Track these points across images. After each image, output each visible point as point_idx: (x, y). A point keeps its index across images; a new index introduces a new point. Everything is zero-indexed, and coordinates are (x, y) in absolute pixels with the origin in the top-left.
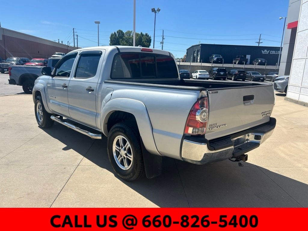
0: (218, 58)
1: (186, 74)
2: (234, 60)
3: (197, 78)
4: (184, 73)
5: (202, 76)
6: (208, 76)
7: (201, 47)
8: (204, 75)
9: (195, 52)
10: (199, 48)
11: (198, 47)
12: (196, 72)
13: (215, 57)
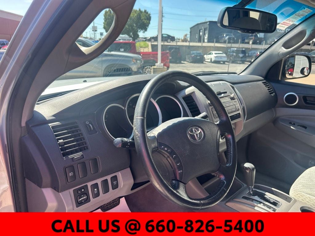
0: (230, 37)
1: (200, 56)
2: (247, 39)
3: (213, 60)
4: (197, 56)
5: (218, 59)
6: (225, 59)
7: (209, 24)
8: (221, 57)
9: (201, 31)
10: (207, 26)
11: (205, 24)
12: (210, 54)
13: (226, 36)
